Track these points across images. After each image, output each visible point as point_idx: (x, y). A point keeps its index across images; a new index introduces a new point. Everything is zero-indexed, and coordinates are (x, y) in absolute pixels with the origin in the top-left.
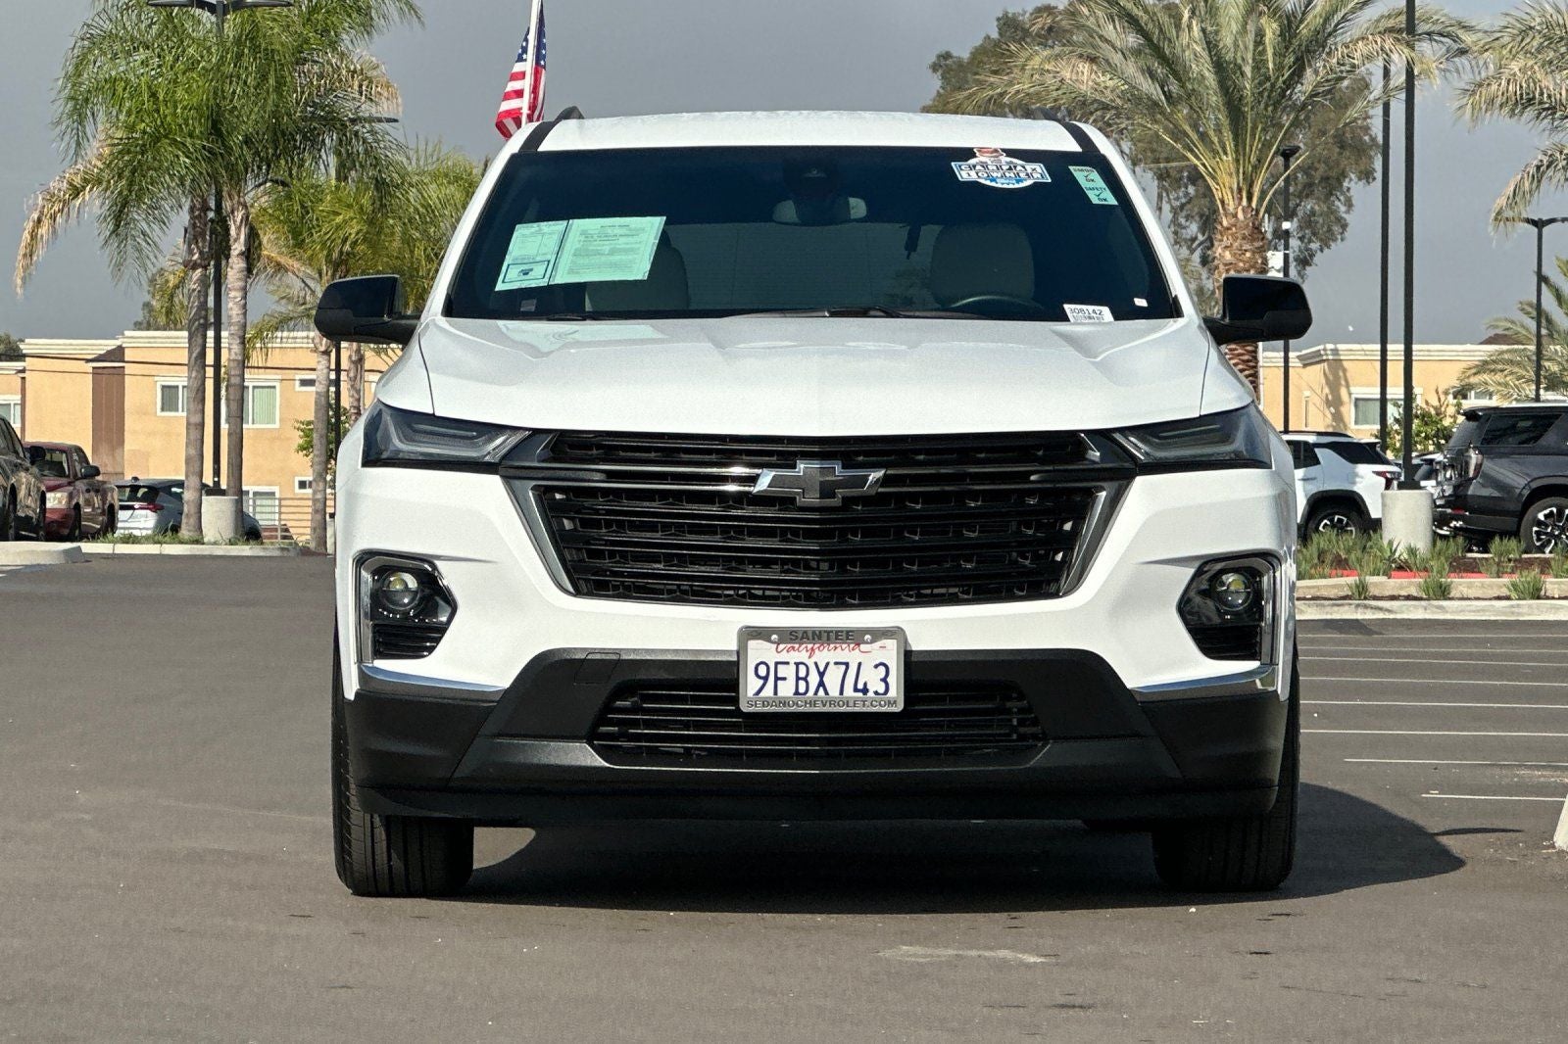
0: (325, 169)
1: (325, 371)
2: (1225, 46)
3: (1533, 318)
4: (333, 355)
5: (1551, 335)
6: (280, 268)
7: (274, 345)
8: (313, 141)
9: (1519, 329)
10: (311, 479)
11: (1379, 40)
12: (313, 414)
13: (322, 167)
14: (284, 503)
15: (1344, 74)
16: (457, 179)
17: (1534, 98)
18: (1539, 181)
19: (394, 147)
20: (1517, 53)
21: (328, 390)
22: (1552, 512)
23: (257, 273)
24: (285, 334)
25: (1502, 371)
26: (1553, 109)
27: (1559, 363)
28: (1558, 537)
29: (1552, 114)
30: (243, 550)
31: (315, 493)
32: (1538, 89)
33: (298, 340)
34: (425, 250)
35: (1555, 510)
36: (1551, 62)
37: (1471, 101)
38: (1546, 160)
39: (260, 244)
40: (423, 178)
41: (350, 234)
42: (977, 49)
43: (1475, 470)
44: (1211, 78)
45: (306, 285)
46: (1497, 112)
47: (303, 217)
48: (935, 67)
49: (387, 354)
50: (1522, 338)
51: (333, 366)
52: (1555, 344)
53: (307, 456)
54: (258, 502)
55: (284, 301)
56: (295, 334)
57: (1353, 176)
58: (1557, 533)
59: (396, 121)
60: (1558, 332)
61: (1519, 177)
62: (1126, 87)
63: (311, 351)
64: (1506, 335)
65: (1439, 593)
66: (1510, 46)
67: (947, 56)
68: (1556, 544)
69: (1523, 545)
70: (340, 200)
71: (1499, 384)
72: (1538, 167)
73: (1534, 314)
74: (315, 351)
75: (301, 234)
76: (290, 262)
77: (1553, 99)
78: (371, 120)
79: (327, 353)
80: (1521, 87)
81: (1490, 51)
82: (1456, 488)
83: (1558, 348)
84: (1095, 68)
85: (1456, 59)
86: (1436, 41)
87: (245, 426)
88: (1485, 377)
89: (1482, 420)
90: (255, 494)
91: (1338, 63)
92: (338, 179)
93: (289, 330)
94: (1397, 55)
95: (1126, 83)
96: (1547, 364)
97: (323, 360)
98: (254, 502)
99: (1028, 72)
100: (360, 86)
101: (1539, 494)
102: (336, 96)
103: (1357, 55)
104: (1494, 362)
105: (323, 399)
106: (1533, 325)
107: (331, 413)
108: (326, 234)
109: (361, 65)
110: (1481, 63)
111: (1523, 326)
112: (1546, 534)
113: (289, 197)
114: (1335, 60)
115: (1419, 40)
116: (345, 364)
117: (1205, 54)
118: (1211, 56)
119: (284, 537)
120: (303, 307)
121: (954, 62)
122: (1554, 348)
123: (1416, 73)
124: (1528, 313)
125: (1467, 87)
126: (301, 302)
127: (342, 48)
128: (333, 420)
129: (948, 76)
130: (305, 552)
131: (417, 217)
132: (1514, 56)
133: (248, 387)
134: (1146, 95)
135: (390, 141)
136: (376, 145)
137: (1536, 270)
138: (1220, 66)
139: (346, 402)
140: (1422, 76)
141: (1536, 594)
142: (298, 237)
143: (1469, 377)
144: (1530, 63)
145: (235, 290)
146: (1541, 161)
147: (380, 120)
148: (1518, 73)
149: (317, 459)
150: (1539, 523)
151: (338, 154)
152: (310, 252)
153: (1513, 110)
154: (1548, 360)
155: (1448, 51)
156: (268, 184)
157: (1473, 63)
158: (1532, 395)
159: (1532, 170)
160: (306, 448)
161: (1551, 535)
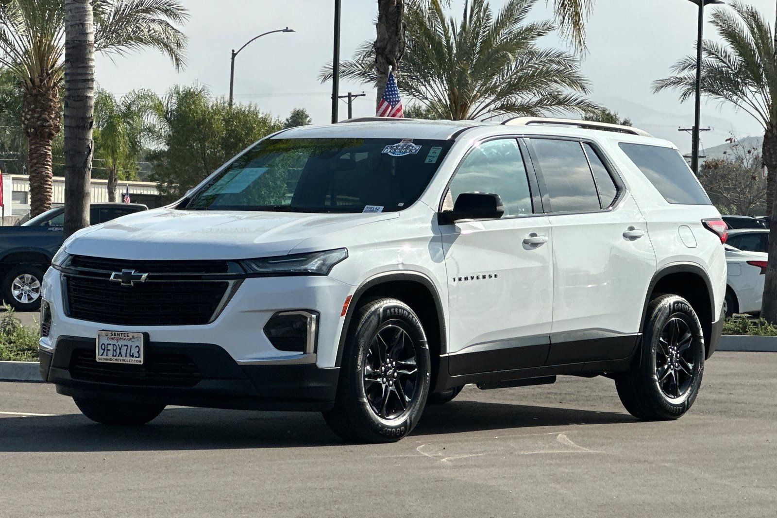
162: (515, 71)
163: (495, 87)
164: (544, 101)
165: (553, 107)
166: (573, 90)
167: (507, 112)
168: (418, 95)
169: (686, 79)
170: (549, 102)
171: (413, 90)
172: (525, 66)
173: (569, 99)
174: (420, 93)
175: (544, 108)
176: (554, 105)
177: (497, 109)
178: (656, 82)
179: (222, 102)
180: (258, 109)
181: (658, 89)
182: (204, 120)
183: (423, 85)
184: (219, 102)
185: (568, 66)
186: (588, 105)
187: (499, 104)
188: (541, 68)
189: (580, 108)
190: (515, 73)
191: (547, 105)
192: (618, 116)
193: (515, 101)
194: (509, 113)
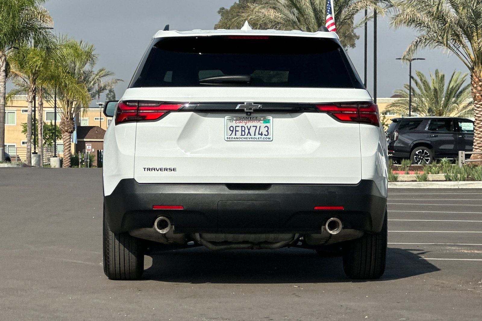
0: (30, 44)
1: (31, 108)
2: (317, 4)
3: (408, 89)
4: (33, 102)
5: (414, 95)
6: (16, 75)
7: (14, 99)
8: (26, 34)
9: (404, 93)
10: (26, 141)
11: (365, 2)
12: (27, 120)
13: (29, 43)
14: (17, 149)
15: (355, 13)
16: (72, 47)
17: (415, 20)
18: (417, 47)
19: (52, 36)
20: (409, 6)
21: (32, 114)
22: (420, 151)
23: (9, 77)
24: (18, 96)
25: (399, 106)
26: (420, 24)
27: (417, 104)
28: (422, 159)
29: (420, 25)
30: (5, 165)
31: (27, 146)
32: (416, 17)
33: (22, 98)
34: (62, 70)
35: (421, 151)
36: (419, 9)
37: (395, 21)
38: (419, 40)
39: (10, 67)
40: (61, 47)
41: (38, 64)
42: (232, 7)
43: (396, 138)
44: (312, 14)
45: (25, 81)
46: (403, 25)
47: (23, 59)
48: (219, 12)
49: (50, 102)
50: (405, 96)
51: (33, 106)
52: (415, 98)
53: (25, 134)
54: (9, 149)
55: (17, 86)
56: (21, 96)
57: (348, 46)
58: (422, 158)
59: (52, 28)
60: (416, 94)
61: (410, 45)
62: (285, 17)
63: (26, 101)
64: (400, 95)
65: (394, 179)
66: (407, 4)
67: (223, 9)
68: (422, 161)
69: (412, 162)
70: (35, 54)
71: (398, 110)
72: (416, 42)
73: (409, 88)
74: (27, 101)
75: (23, 64)
76: (20, 73)
77: (421, 21)
78: (45, 28)
79: (31, 102)
80: (411, 17)
81: (400, 6)
82: (390, 144)
83: (416, 99)
84: (275, 11)
85: (389, 8)
86: (383, 2)
87: (5, 125)
88: (394, 108)
89: (398, 122)
90: (9, 146)
91: (353, 9)
92: (35, 46)
93: (19, 95)
94: (371, 7)
95: (285, 16)
96: (412, 104)
97: (30, 104)
98: (8, 149)
99: (254, 13)
100: (41, 17)
101: (416, 146)
102: (33, 21)
103: (359, 7)
104: (396, 103)
105: (30, 116)
106: (408, 92)
107: (32, 121)
108: (30, 64)
109: (41, 11)
110: (397, 10)
111: (405, 92)
112: (419, 158)
113: (19, 53)
114: (351, 8)
115: (378, 2)
116: (37, 105)
117: (310, 6)
118: (312, 7)
119: (18, 160)
120: (24, 87)
121: (225, 11)
122: (414, 99)
123: (377, 12)
124: (407, 88)
125: (393, 17)
126: (23, 85)
127: (35, 5)
128: (33, 123)
129: (223, 15)
130: (25, 166)
131: (60, 59)
132: (408, 7)
133: (6, 112)
134: (292, 19)
135: (51, 35)
136: (47, 36)
137: (409, 74)
138: (315, 10)
139: (37, 117)
140: (379, 14)
141: (425, 180)
142: (22, 65)
143: (388, 108)
144: (413, 9)
145: (2, 82)
146: (417, 40)
147: (48, 28)
148: (409, 12)
149: (28, 136)
150: (416, 155)
151: (34, 39)
152: (26, 70)
153: (408, 24)
154: (413, 103)
155: (387, 6)
156: (12, 49)
157: (395, 9)
158: (408, 114)
159: (415, 43)
160: (25, 131)
161: (420, 158)
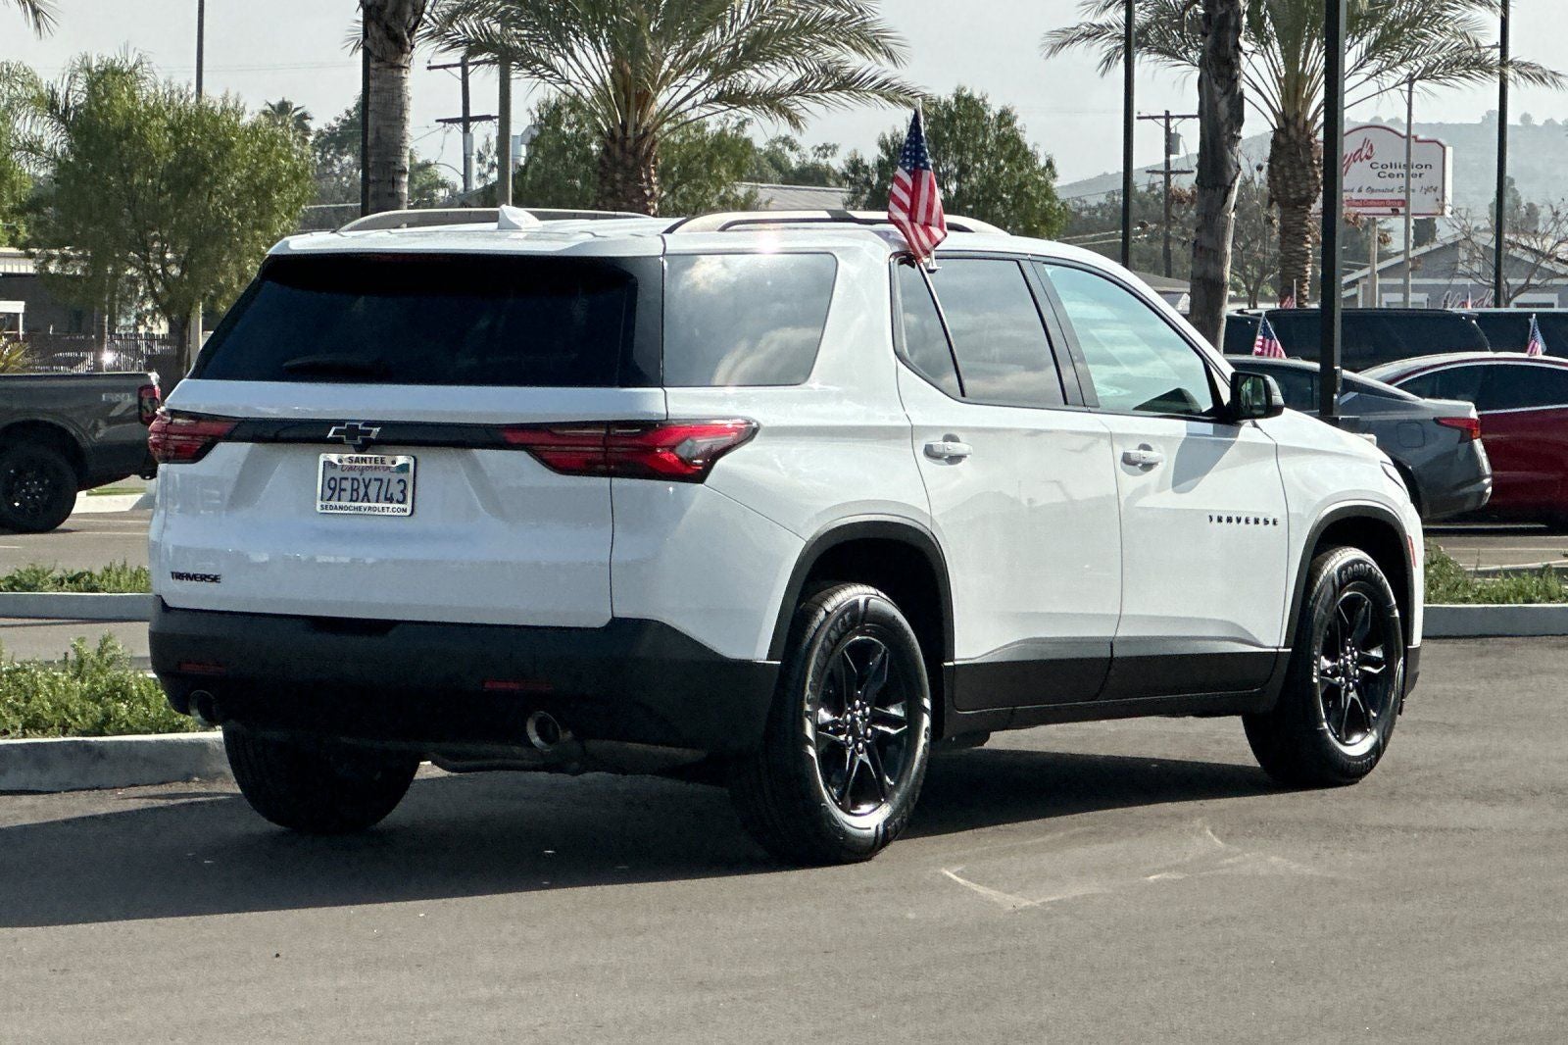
162: (748, 22)
163: (708, 55)
164: (808, 83)
165: (827, 94)
166: (865, 60)
167: (731, 108)
168: (551, 76)
169: (1111, 27)
170: (819, 85)
171: (539, 66)
172: (767, 11)
173: (860, 78)
174: (554, 70)
175: (808, 97)
176: (828, 90)
177: (711, 101)
178: (1051, 34)
179: (166, 91)
180: (241, 105)
181: (1055, 49)
182: (129, 129)
183: (560, 55)
184: (161, 92)
185: (856, 10)
186: (899, 90)
187: (713, 91)
188: (801, 15)
189: (882, 95)
190: (748, 27)
191: (813, 92)
192: (988, 101)
193: (746, 85)
194: (735, 108)
